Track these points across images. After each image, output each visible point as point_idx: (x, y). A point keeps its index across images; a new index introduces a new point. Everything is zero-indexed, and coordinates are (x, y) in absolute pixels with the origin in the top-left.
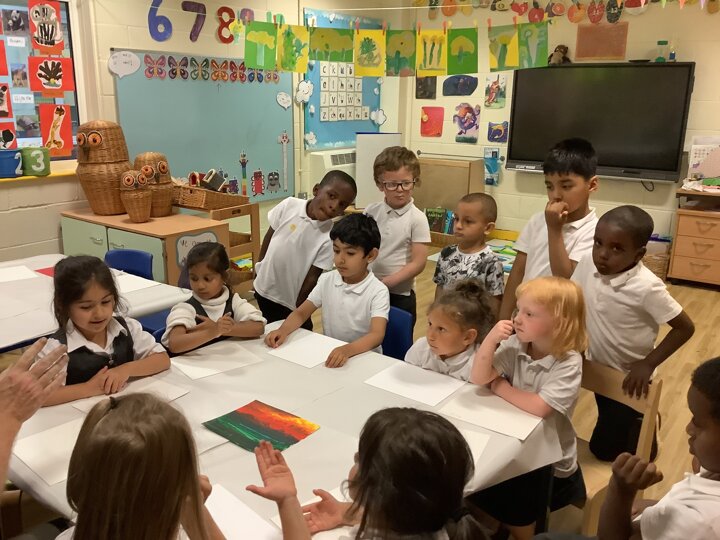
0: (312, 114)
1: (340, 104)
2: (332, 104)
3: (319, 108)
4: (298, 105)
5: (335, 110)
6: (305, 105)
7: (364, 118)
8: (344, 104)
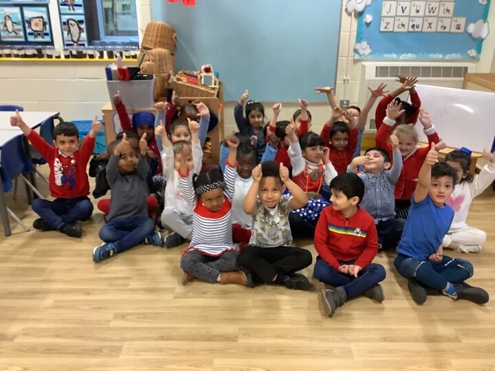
0: (368, 25)
1: (413, 13)
2: (400, 13)
3: (378, 17)
4: (350, 14)
5: (405, 21)
6: (359, 15)
7: (454, 30)
8: (421, 13)
